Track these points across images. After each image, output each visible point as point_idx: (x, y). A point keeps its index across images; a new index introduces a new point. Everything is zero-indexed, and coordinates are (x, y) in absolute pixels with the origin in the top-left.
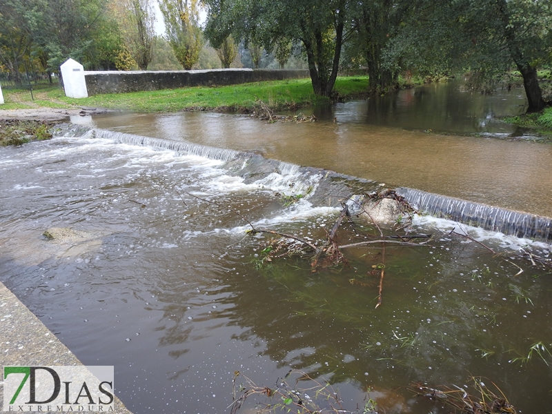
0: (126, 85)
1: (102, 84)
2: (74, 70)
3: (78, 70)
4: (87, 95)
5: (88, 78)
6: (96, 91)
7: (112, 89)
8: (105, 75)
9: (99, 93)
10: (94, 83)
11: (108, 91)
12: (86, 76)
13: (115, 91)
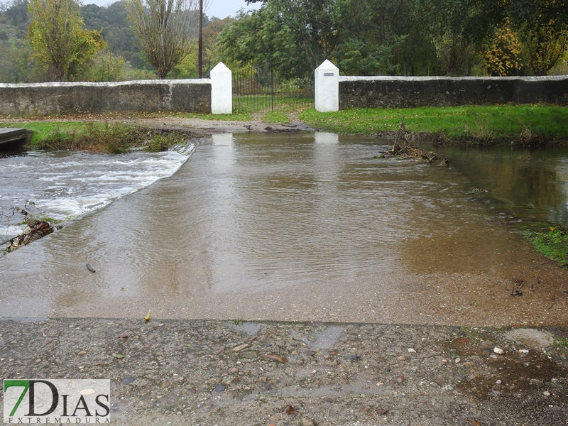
0: (399, 97)
1: (362, 94)
2: (326, 75)
3: (332, 75)
4: (337, 108)
5: (343, 86)
6: (352, 103)
7: (377, 102)
8: (369, 83)
9: (355, 106)
10: (351, 92)
11: (370, 104)
12: (340, 83)
13: (381, 105)
